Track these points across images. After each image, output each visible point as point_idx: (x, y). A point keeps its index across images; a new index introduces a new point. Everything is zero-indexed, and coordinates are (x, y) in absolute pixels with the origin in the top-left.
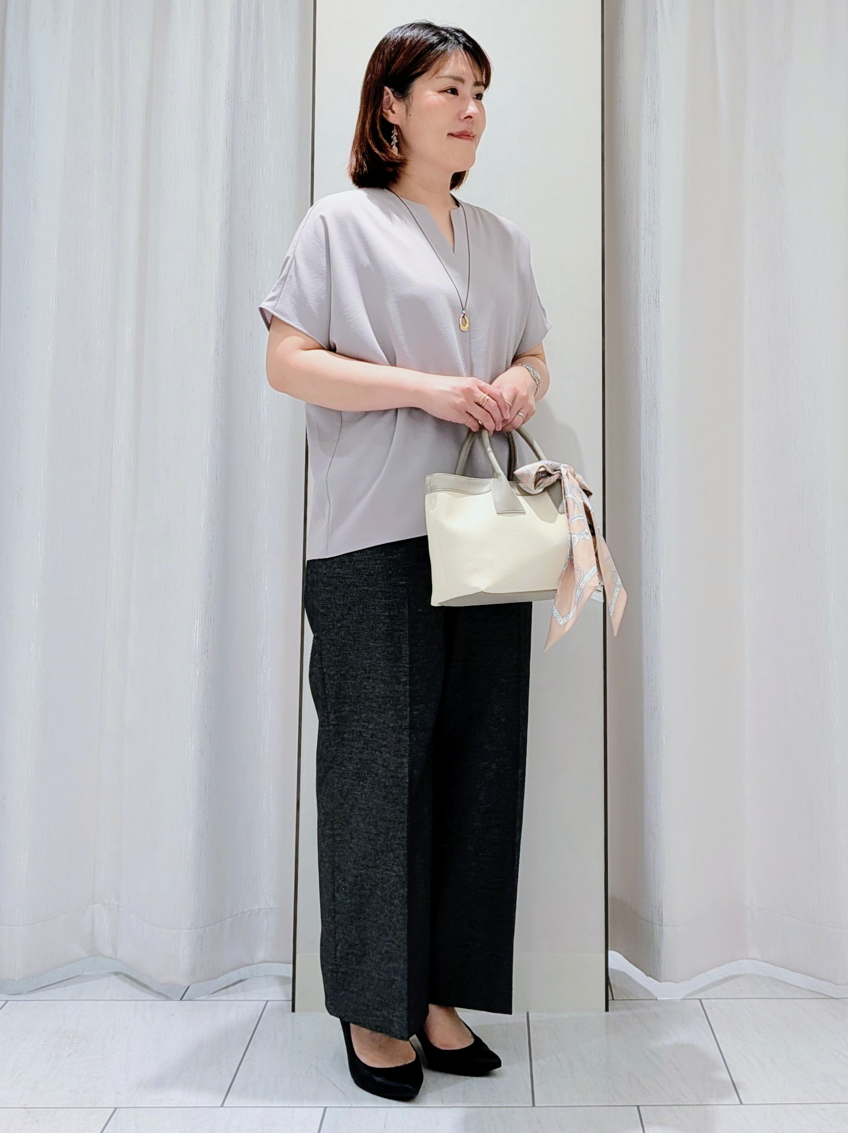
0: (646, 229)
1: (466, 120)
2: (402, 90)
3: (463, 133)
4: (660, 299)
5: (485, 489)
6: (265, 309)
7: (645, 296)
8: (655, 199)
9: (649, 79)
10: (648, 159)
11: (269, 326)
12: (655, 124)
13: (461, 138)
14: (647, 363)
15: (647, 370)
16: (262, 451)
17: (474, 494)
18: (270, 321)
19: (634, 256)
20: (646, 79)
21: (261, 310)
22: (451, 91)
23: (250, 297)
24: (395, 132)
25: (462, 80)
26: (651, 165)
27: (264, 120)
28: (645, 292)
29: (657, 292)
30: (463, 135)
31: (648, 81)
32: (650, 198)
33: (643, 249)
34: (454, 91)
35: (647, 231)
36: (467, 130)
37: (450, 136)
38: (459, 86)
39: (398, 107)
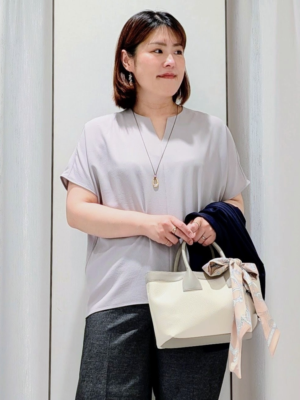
0: (253, 118)
1: (167, 67)
2: (132, 51)
3: (166, 75)
4: (262, 160)
5: (179, 278)
6: (63, 177)
7: (253, 159)
8: (258, 101)
9: (254, 29)
10: (254, 77)
11: (66, 187)
12: (258, 56)
13: (165, 78)
14: (254, 199)
15: (255, 203)
16: (25, 254)
17: (173, 282)
18: (66, 184)
19: (246, 135)
20: (252, 29)
21: (62, 178)
22: (159, 51)
23: (16, 162)
24: (130, 76)
25: (164, 45)
26: (255, 80)
27: (24, 56)
28: (253, 156)
29: (260, 156)
30: (165, 76)
31: (253, 30)
32: (255, 100)
33: (252, 131)
34: (160, 52)
35: (254, 119)
36: (168, 73)
37: (158, 77)
38: (163, 48)
39: (131, 61)
